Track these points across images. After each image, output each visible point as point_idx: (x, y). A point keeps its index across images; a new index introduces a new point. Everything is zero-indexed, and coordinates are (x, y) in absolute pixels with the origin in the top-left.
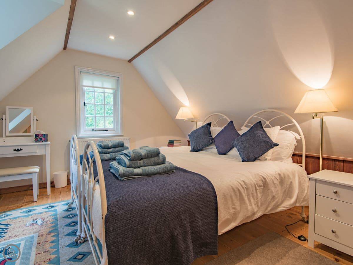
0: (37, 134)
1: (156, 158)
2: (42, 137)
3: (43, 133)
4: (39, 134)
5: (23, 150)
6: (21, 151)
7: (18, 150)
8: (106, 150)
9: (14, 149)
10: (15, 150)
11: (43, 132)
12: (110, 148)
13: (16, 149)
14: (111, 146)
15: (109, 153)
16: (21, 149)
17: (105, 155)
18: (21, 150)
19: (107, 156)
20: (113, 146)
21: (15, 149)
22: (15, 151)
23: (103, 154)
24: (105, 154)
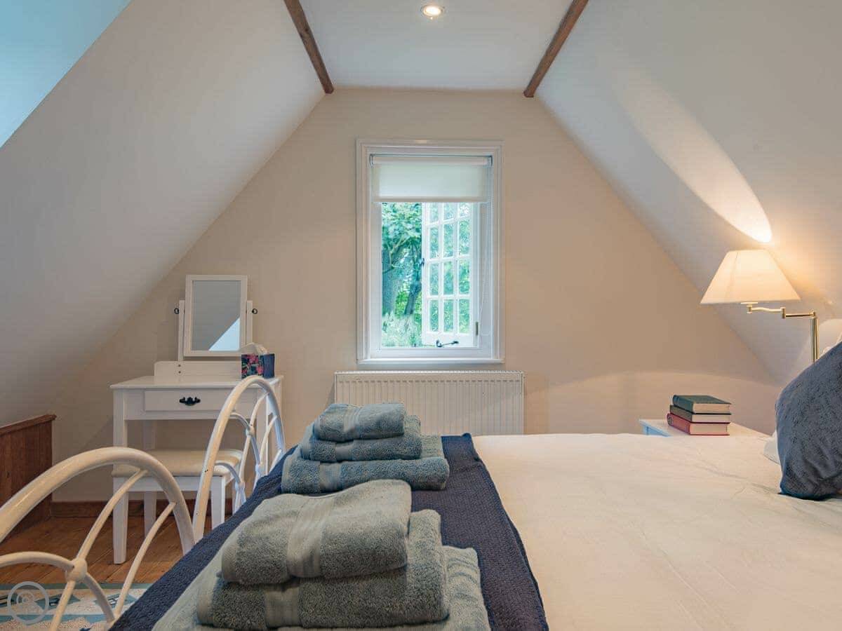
0: (246, 356)
1: (380, 587)
2: (256, 365)
3: (263, 351)
4: (249, 356)
5: (201, 400)
6: (197, 405)
7: (190, 402)
8: (329, 448)
9: (182, 398)
10: (182, 401)
11: (263, 349)
12: (348, 441)
13: (186, 400)
14: (352, 431)
15: (340, 461)
16: (196, 398)
17: (324, 467)
18: (198, 401)
19: (328, 473)
20: (358, 434)
21: (184, 399)
22: (183, 405)
23: (317, 464)
24: (322, 462)
